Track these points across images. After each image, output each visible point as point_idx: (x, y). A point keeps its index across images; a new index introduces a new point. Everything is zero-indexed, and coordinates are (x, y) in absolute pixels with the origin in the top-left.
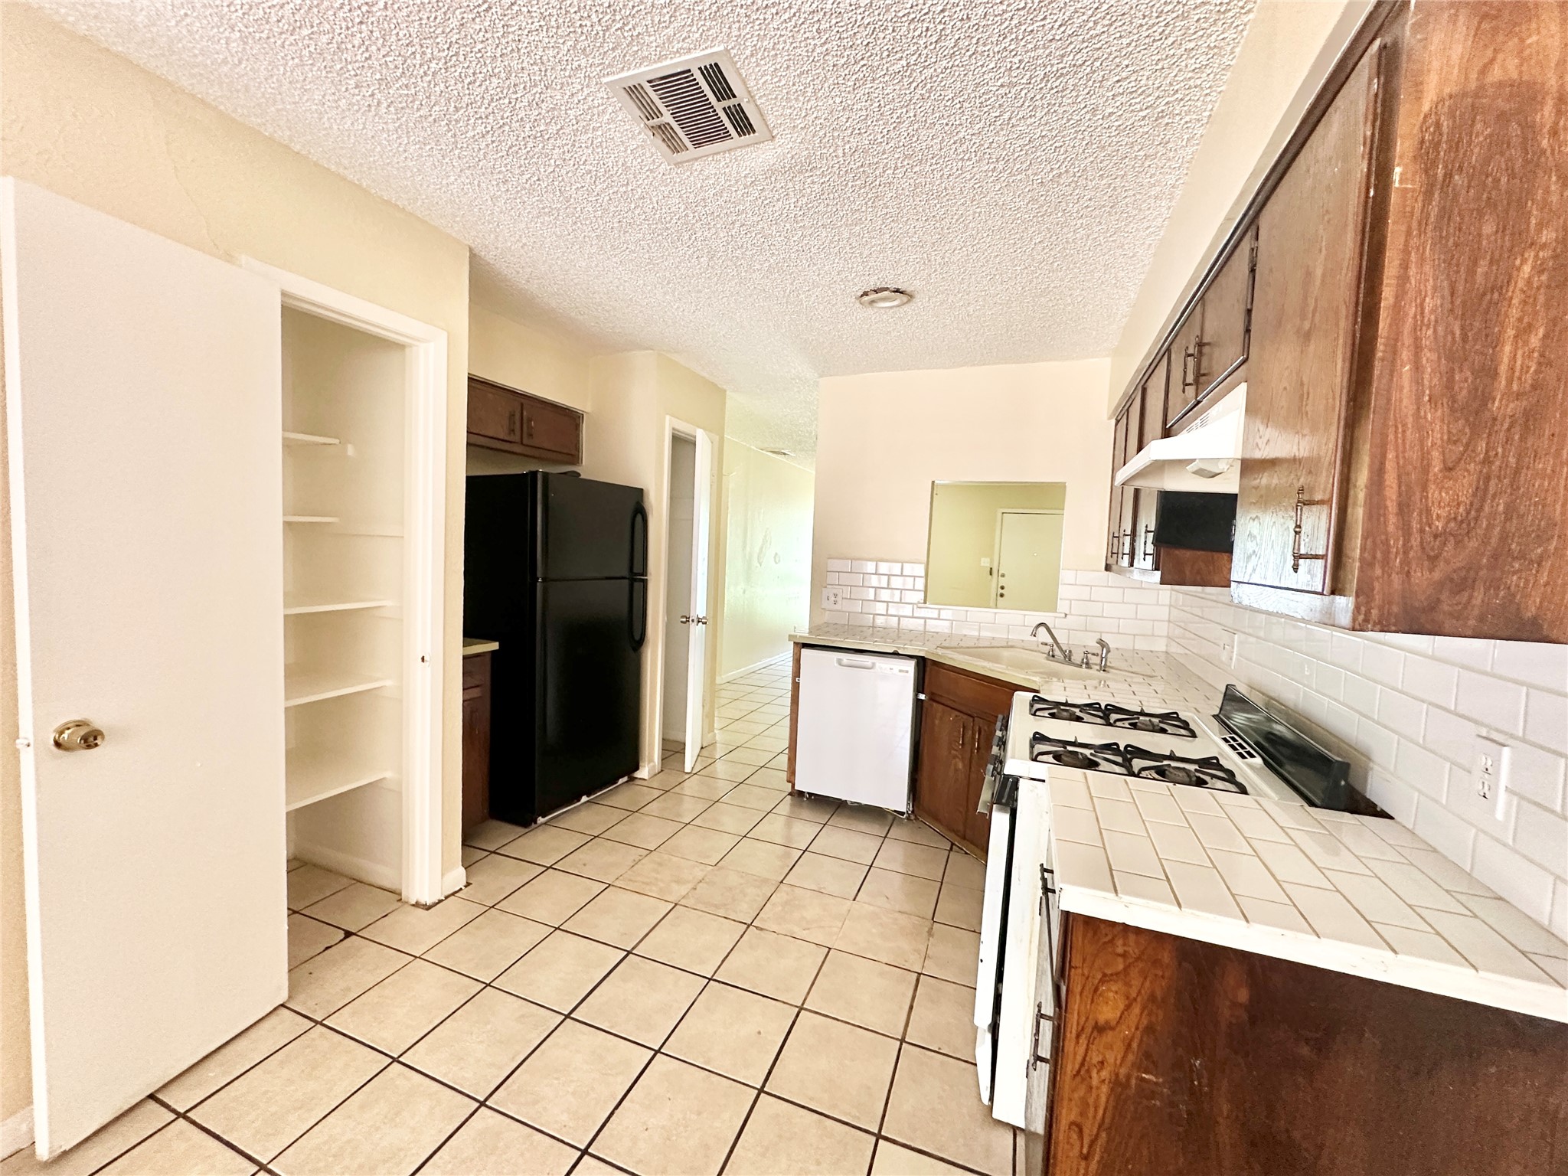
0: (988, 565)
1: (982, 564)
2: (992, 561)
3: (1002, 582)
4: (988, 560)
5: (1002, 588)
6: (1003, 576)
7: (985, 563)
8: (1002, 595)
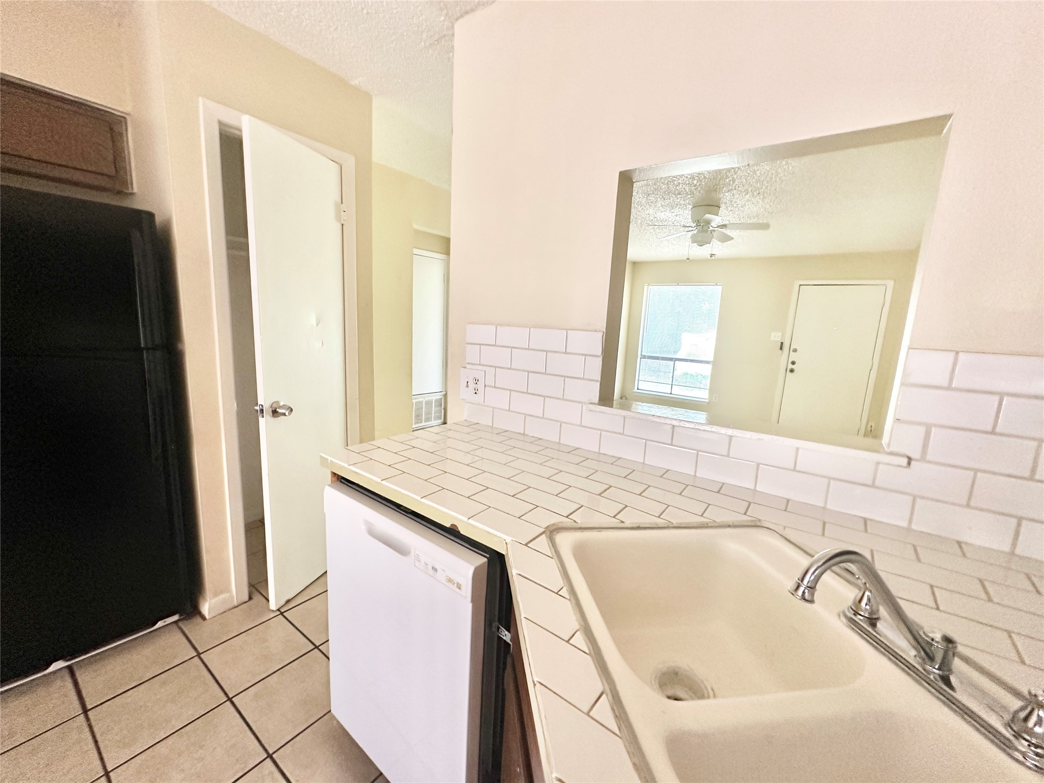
0: (779, 340)
1: (772, 338)
2: (783, 335)
3: (794, 356)
4: (780, 334)
5: (793, 363)
6: (795, 351)
7: (776, 337)
8: (792, 371)
